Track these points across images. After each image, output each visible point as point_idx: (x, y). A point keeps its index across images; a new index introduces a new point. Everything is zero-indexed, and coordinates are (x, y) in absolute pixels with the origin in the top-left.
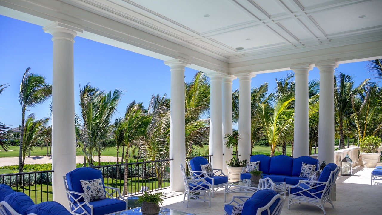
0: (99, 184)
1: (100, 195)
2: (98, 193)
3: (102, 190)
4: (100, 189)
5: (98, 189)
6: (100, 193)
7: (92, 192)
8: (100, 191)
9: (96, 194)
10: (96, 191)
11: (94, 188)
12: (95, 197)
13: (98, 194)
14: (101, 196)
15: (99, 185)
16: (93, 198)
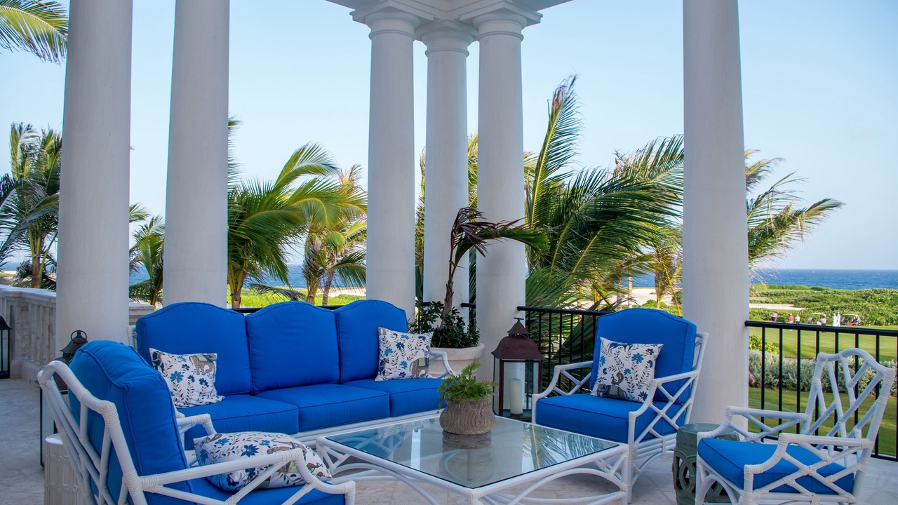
0: (632, 355)
1: (624, 385)
2: (620, 381)
3: (633, 376)
4: (627, 371)
5: (624, 369)
6: (624, 381)
7: (605, 373)
8: (628, 375)
9: (613, 382)
10: (615, 374)
11: (614, 364)
12: (609, 387)
13: (617, 384)
14: (626, 391)
15: (631, 359)
16: (604, 388)
